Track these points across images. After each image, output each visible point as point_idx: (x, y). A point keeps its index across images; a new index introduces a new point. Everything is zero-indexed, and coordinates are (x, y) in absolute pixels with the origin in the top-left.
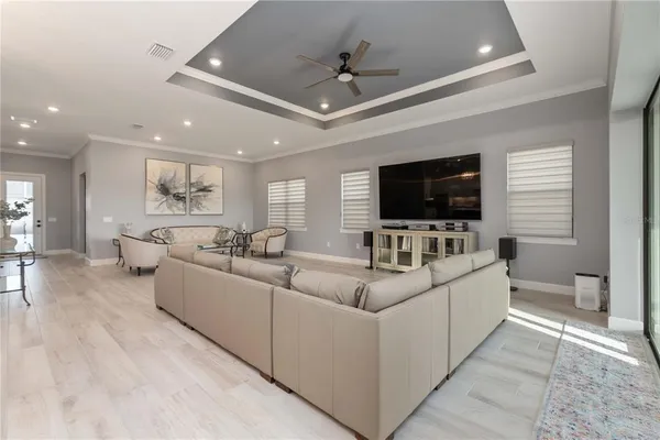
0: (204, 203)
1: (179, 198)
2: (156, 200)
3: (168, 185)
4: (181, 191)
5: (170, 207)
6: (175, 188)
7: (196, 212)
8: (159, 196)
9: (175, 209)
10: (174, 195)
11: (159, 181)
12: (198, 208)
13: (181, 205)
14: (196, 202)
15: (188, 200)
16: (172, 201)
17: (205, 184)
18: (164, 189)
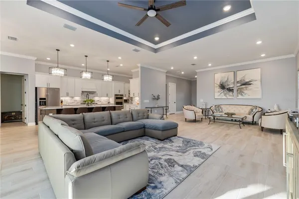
0: (245, 92)
1: (230, 90)
2: (219, 92)
3: (224, 84)
4: (231, 86)
5: (225, 95)
6: (228, 85)
7: (240, 97)
8: (220, 90)
9: (228, 95)
10: (227, 89)
11: (220, 83)
12: (242, 95)
13: (231, 93)
14: (240, 91)
15: (235, 91)
16: (226, 91)
17: (247, 80)
18: (222, 87)
